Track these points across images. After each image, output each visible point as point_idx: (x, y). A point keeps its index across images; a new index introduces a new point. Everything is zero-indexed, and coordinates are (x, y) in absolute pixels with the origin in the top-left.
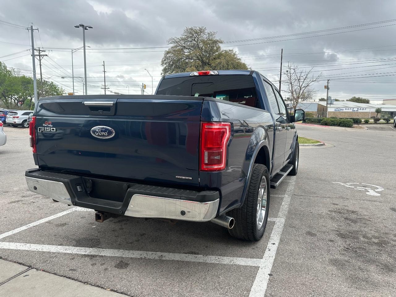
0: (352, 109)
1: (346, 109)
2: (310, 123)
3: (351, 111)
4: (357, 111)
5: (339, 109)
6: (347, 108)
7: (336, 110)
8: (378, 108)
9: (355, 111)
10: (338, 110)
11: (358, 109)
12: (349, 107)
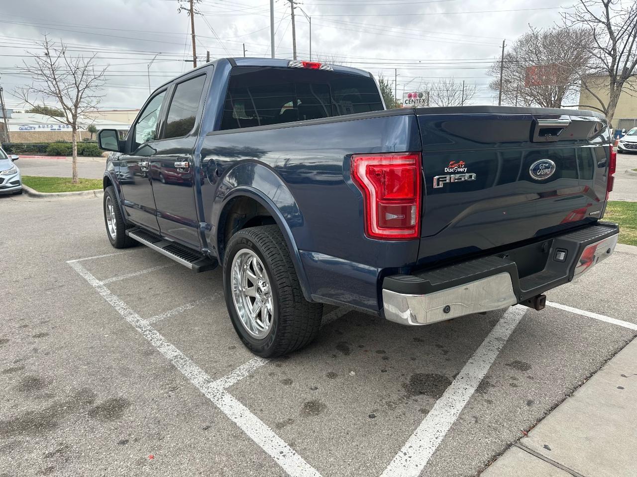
0: (49, 126)
1: (39, 127)
2: (21, 154)
3: (49, 130)
4: (58, 129)
5: (26, 127)
6: (41, 126)
7: (22, 129)
8: (91, 125)
9: (55, 129)
10: (26, 129)
11: (60, 127)
12: (44, 124)
